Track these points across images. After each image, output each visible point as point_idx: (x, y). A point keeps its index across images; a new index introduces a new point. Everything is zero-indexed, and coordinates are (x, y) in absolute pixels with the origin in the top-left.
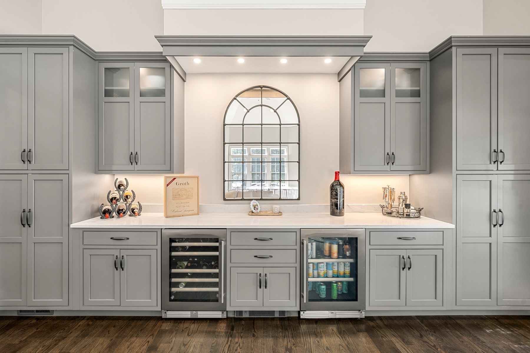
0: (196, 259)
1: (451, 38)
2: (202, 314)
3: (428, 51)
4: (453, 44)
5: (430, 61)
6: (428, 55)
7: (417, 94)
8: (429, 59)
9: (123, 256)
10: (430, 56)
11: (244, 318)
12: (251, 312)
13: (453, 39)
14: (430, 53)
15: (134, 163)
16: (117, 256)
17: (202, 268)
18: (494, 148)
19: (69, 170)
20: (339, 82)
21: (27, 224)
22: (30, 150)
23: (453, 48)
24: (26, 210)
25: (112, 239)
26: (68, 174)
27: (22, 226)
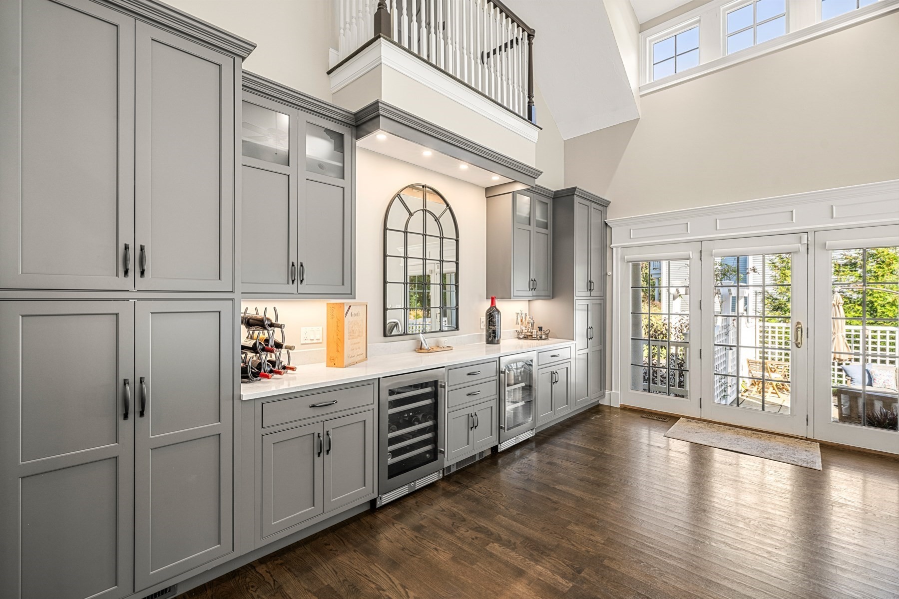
0: (411, 414)
1: (576, 188)
2: (420, 484)
3: (554, 190)
4: (576, 193)
5: (553, 198)
6: (553, 193)
7: (546, 226)
8: (552, 197)
9: (327, 432)
10: (554, 195)
11: (453, 473)
12: (458, 464)
13: (577, 189)
14: (555, 192)
15: (297, 281)
16: (319, 434)
17: (413, 425)
18: (589, 279)
19: (233, 292)
20: (487, 198)
21: (138, 409)
22: (142, 248)
23: (575, 196)
24: (131, 381)
25: (313, 406)
26: (233, 300)
27: (121, 418)
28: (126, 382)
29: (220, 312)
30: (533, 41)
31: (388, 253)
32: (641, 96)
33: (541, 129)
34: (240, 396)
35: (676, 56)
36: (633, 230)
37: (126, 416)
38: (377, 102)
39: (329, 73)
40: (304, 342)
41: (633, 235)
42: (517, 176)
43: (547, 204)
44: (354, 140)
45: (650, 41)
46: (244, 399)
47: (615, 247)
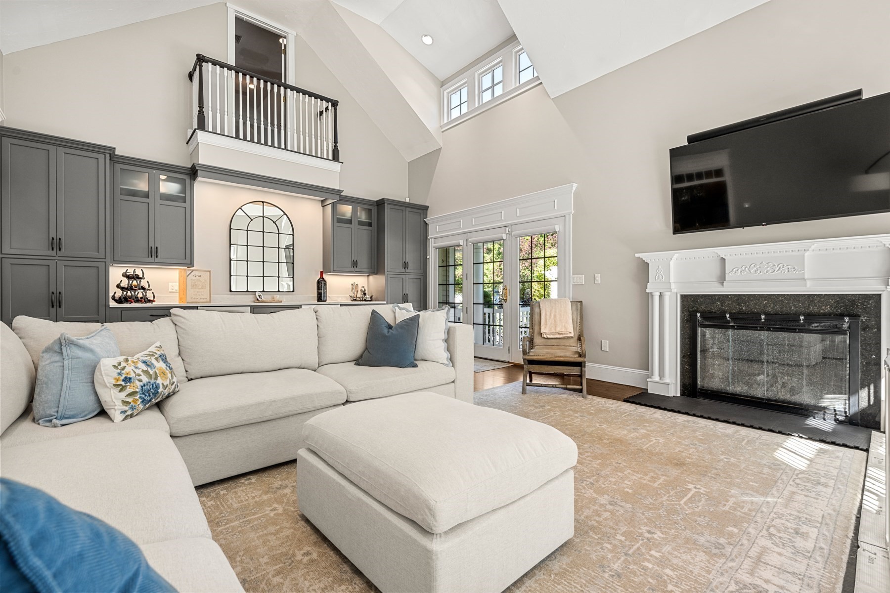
3: (376, 200)
5: (377, 205)
6: (375, 202)
10: (377, 203)
13: (385, 199)
15: (154, 256)
18: (404, 260)
19: (105, 258)
20: (323, 207)
21: (58, 304)
22: (60, 239)
23: (386, 204)
24: (55, 292)
25: (152, 315)
26: (105, 262)
27: (51, 307)
28: (53, 293)
29: (98, 267)
30: (337, 108)
31: (232, 243)
32: (443, 132)
33: (343, 163)
34: (109, 305)
35: (461, 104)
36: (438, 226)
37: (53, 307)
38: (194, 164)
39: (187, 143)
40: (171, 291)
41: (439, 229)
42: (327, 195)
43: (371, 210)
44: (192, 181)
45: (448, 93)
46: (110, 306)
47: (431, 238)
